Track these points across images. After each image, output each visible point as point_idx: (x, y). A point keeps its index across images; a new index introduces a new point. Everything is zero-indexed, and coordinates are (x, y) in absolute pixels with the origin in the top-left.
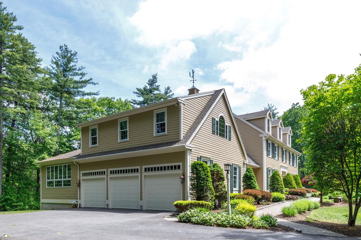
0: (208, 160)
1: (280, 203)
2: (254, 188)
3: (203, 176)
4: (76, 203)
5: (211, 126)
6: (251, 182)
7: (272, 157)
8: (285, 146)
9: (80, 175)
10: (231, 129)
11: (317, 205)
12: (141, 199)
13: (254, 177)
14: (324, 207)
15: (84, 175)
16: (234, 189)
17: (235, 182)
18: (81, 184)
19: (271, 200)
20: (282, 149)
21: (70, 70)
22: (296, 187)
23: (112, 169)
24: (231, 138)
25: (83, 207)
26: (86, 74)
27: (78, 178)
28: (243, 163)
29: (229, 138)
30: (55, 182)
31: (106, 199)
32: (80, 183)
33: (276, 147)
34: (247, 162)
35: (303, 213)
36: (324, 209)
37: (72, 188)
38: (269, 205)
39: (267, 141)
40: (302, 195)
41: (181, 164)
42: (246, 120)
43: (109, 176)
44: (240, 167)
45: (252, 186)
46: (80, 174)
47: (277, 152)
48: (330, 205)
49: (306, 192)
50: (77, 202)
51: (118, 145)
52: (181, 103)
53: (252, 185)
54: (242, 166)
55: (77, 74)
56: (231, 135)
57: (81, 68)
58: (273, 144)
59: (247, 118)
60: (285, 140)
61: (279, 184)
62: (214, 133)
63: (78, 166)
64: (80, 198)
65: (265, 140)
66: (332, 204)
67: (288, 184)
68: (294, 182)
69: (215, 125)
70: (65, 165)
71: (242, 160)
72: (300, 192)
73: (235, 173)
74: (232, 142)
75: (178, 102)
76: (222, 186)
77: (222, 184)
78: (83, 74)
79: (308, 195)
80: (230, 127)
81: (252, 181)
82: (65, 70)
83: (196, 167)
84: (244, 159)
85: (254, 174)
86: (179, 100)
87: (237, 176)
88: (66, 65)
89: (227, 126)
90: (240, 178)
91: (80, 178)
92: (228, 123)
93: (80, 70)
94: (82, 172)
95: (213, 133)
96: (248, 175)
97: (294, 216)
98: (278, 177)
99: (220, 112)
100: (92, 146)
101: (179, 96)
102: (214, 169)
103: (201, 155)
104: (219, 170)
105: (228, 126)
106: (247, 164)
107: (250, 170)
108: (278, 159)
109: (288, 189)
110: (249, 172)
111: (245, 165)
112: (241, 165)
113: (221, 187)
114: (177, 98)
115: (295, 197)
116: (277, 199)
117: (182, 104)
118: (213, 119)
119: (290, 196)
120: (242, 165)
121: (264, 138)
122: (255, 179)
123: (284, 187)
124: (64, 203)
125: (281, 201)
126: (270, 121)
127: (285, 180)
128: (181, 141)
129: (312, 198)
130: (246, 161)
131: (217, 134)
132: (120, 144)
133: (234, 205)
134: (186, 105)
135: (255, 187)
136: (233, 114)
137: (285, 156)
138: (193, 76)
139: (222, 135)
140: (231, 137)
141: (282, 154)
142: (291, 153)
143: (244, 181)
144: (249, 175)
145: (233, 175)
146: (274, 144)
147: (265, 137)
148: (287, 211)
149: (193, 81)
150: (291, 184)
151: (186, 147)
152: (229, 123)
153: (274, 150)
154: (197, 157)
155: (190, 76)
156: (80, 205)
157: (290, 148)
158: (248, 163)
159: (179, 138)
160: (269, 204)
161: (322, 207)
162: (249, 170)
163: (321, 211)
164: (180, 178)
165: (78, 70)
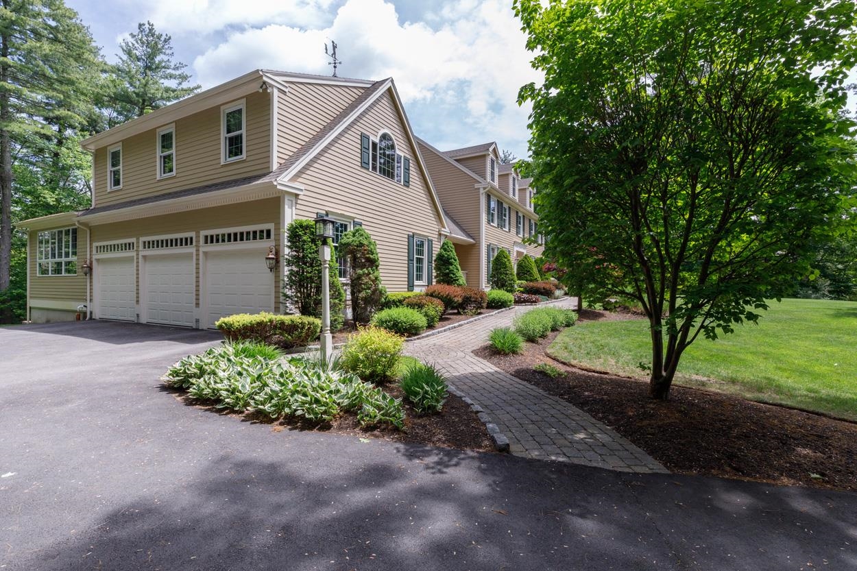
0: (350, 222)
1: (502, 311)
2: (455, 280)
3: (310, 253)
4: (85, 309)
5: (359, 151)
6: (448, 269)
7: (498, 225)
8: (523, 208)
9: (91, 251)
10: (411, 165)
11: (571, 318)
12: (197, 305)
13: (455, 260)
14: (586, 322)
15: (99, 249)
16: (416, 283)
17: (419, 269)
18: (94, 270)
19: (485, 305)
20: (517, 212)
21: (157, 68)
22: (539, 279)
23: (147, 239)
24: (410, 183)
25: (97, 318)
26: (191, 76)
27: (88, 256)
28: (437, 233)
29: (405, 181)
30: (52, 263)
31: (135, 302)
32: (91, 268)
33: (505, 210)
34: (446, 231)
35: (540, 340)
36: (586, 328)
37: (79, 277)
38: (480, 316)
39: (489, 197)
40: (548, 294)
41: (271, 226)
42: (455, 160)
43: (141, 254)
44: (432, 241)
45: (452, 278)
46: (91, 248)
47: (507, 218)
48: (596, 316)
49: (553, 288)
50: (85, 306)
51: (156, 185)
52: (272, 86)
53: (452, 275)
54: (436, 240)
55: (171, 76)
56: (411, 176)
57: (178, 65)
58: (500, 204)
59: (456, 156)
60: (522, 200)
61: (507, 274)
62: (364, 165)
63: (88, 231)
64: (91, 300)
65: (484, 196)
66: (599, 313)
67: (525, 274)
68: (535, 270)
69: (368, 149)
70: (67, 228)
71: (435, 226)
72: (544, 288)
73: (420, 252)
74: (411, 191)
75: (264, 83)
76: (370, 278)
77: (370, 274)
78: (184, 78)
79: (557, 293)
80: (406, 159)
81: (451, 267)
82: (147, 67)
83: (297, 232)
84: (440, 224)
85: (455, 254)
86: (265, 79)
87: (425, 257)
88: (151, 56)
89: (400, 157)
90: (430, 262)
91: (91, 258)
92: (401, 151)
93: (176, 68)
94: (95, 244)
95: (362, 167)
96: (443, 256)
97: (514, 352)
98: (506, 260)
99: (383, 126)
100: (113, 188)
101: (265, 69)
102: (353, 241)
103: (327, 209)
104: (365, 242)
105: (403, 158)
106: (446, 236)
107: (448, 247)
108: (510, 229)
109: (524, 282)
110: (445, 250)
111: (443, 238)
112: (434, 237)
113: (366, 281)
114: (258, 70)
115: (534, 297)
116: (498, 302)
117: (275, 91)
118: (364, 137)
119: (525, 296)
120: (436, 236)
121: (482, 191)
122: (457, 263)
123: (516, 278)
124: (60, 308)
125: (505, 307)
126: (495, 163)
127: (520, 266)
128: (271, 174)
129: (566, 297)
130: (443, 229)
131: (374, 168)
132: (160, 184)
133: (386, 322)
134: (288, 94)
135: (457, 280)
136: (415, 137)
137: (521, 226)
138: (334, 53)
139: (388, 172)
140: (410, 179)
141: (517, 222)
142: (533, 222)
143: (437, 268)
144: (446, 256)
145: (415, 256)
146: (502, 203)
147: (484, 188)
148: (500, 341)
149: (335, 63)
150: (532, 273)
151: (279, 187)
152: (406, 151)
153: (502, 214)
154: (317, 214)
155: (327, 53)
156: (91, 313)
157: (531, 213)
158: (448, 234)
159: (269, 167)
160: (480, 314)
161: (580, 321)
162: (446, 247)
163: (579, 334)
164: (267, 258)
165: (174, 69)
